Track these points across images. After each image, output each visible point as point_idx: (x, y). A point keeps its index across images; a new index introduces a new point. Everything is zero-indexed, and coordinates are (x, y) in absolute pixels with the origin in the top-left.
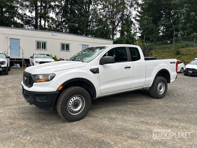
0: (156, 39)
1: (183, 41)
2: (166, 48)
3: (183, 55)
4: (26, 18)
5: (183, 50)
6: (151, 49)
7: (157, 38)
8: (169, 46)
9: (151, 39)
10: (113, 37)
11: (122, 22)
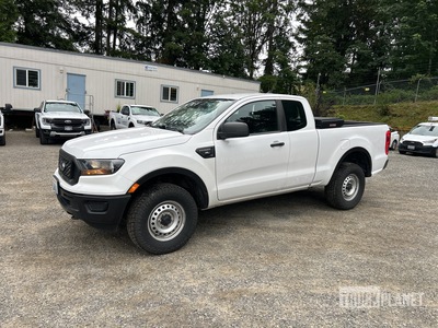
0: (340, 82)
1: (395, 90)
2: (360, 101)
3: (395, 115)
4: (78, 28)
5: (396, 107)
6: (333, 102)
7: (342, 79)
8: (366, 97)
9: (331, 81)
10: (251, 74)
11: (271, 43)
